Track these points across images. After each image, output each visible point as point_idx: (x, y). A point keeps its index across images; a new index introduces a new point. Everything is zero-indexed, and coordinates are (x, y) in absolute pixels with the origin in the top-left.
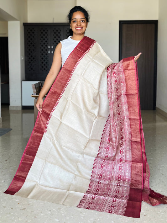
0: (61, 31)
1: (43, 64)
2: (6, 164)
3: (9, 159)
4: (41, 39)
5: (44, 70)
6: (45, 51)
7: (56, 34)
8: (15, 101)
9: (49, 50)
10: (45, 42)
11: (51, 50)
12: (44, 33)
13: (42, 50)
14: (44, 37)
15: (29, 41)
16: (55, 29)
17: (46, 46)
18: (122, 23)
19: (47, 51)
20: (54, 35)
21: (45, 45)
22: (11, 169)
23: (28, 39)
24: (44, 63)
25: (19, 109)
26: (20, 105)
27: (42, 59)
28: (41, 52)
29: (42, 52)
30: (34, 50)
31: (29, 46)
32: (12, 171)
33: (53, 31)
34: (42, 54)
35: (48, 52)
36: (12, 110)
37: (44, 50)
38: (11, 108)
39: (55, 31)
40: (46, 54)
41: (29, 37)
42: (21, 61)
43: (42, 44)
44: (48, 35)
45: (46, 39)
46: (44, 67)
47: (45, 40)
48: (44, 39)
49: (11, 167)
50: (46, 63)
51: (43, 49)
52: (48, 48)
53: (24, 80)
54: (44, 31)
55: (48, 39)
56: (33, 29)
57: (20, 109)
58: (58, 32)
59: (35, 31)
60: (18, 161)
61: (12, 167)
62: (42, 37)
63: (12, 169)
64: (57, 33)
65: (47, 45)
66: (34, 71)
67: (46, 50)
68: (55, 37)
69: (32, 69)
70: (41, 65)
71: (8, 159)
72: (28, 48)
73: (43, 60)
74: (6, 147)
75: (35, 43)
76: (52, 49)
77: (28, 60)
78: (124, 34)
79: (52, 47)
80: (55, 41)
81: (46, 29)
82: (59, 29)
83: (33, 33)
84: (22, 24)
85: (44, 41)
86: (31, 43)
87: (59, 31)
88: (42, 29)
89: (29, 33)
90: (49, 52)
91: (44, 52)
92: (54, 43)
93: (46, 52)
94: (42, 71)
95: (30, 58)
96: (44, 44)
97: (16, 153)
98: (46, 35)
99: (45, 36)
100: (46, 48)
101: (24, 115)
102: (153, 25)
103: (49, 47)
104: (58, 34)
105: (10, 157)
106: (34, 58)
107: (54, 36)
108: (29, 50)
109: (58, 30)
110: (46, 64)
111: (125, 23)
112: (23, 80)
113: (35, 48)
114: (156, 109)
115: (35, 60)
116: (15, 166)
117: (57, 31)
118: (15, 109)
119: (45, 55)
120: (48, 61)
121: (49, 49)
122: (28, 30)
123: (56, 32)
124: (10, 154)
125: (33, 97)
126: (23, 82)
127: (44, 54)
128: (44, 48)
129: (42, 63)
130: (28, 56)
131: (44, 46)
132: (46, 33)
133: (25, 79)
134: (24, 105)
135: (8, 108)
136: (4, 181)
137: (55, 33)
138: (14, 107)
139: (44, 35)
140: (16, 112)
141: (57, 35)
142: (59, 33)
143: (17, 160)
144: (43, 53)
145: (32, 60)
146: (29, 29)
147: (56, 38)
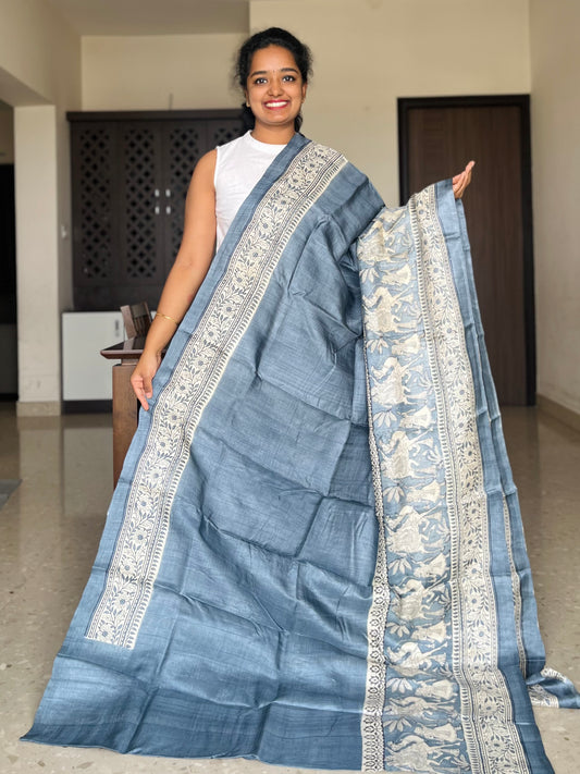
0: (196, 136)
1: (138, 251)
2: (13, 606)
3: (23, 588)
4: (127, 167)
5: (138, 273)
6: (144, 207)
7: (181, 148)
8: (39, 384)
9: (158, 203)
10: (143, 177)
11: (164, 202)
12: (139, 145)
13: (134, 204)
14: (140, 160)
15: (88, 175)
16: (177, 131)
17: (147, 189)
18: (406, 107)
19: (150, 208)
20: (172, 152)
21: (143, 185)
22: (30, 622)
23: (83, 167)
24: (141, 248)
25: (51, 414)
26: (56, 398)
27: (134, 233)
28: (128, 211)
29: (134, 211)
30: (104, 204)
31: (88, 189)
32: (36, 628)
33: (172, 137)
34: (134, 218)
35: (153, 210)
36: (25, 418)
37: (141, 203)
38: (22, 410)
39: (177, 137)
40: (148, 218)
41: (88, 160)
42: (61, 241)
43: (134, 182)
44: (152, 152)
45: (146, 167)
46: (141, 263)
47: (144, 170)
48: (140, 167)
49: (30, 614)
50: (148, 247)
51: (137, 200)
52: (153, 195)
53: (69, 311)
54: (139, 137)
55: (152, 166)
56: (101, 132)
57: (56, 411)
58: (188, 140)
59: (107, 137)
60: (56, 593)
61: (35, 617)
62: (133, 159)
63: (35, 624)
64: (185, 144)
65: (150, 186)
66: (104, 275)
67: (148, 203)
68: (178, 159)
69: (97, 270)
70: (129, 255)
71: (19, 587)
72: (83, 197)
73: (138, 236)
74: (11, 545)
75: (108, 182)
76: (167, 198)
77: (84, 241)
78: (415, 143)
79: (168, 193)
80: (178, 174)
81: (146, 132)
82: (191, 131)
83: (102, 145)
84: (63, 116)
85: (140, 174)
86: (95, 182)
87: (190, 137)
88: (132, 132)
89: (87, 145)
90: (157, 210)
91: (140, 211)
92: (175, 177)
93: (147, 210)
94: (135, 275)
95: (89, 233)
96: (140, 181)
97: (45, 565)
98: (146, 152)
99: (143, 156)
100: (147, 196)
101: (70, 434)
102: (515, 112)
103: (157, 193)
104: (188, 148)
105: (25, 580)
106: (103, 233)
107: (175, 155)
108: (89, 204)
109: (188, 134)
110: (145, 251)
111: (419, 108)
112: (64, 310)
113: (108, 196)
114: (538, 401)
115: (109, 240)
116: (46, 613)
117: (184, 137)
118: (35, 412)
119: (144, 222)
120: (153, 240)
121: (158, 198)
122: (82, 138)
123: (181, 140)
124: (24, 570)
125: (108, 356)
126: (66, 316)
127: (141, 218)
128: (141, 196)
129: (134, 248)
130: (84, 226)
131: (140, 188)
132: (146, 145)
133: (72, 306)
134: (68, 397)
135: (14, 409)
136: (9, 666)
137: (177, 144)
138: (32, 404)
139: (139, 152)
140: (41, 423)
141: (185, 152)
142: (191, 144)
143: (50, 591)
144: (137, 215)
145: (96, 240)
146: (87, 132)
147: (181, 162)
